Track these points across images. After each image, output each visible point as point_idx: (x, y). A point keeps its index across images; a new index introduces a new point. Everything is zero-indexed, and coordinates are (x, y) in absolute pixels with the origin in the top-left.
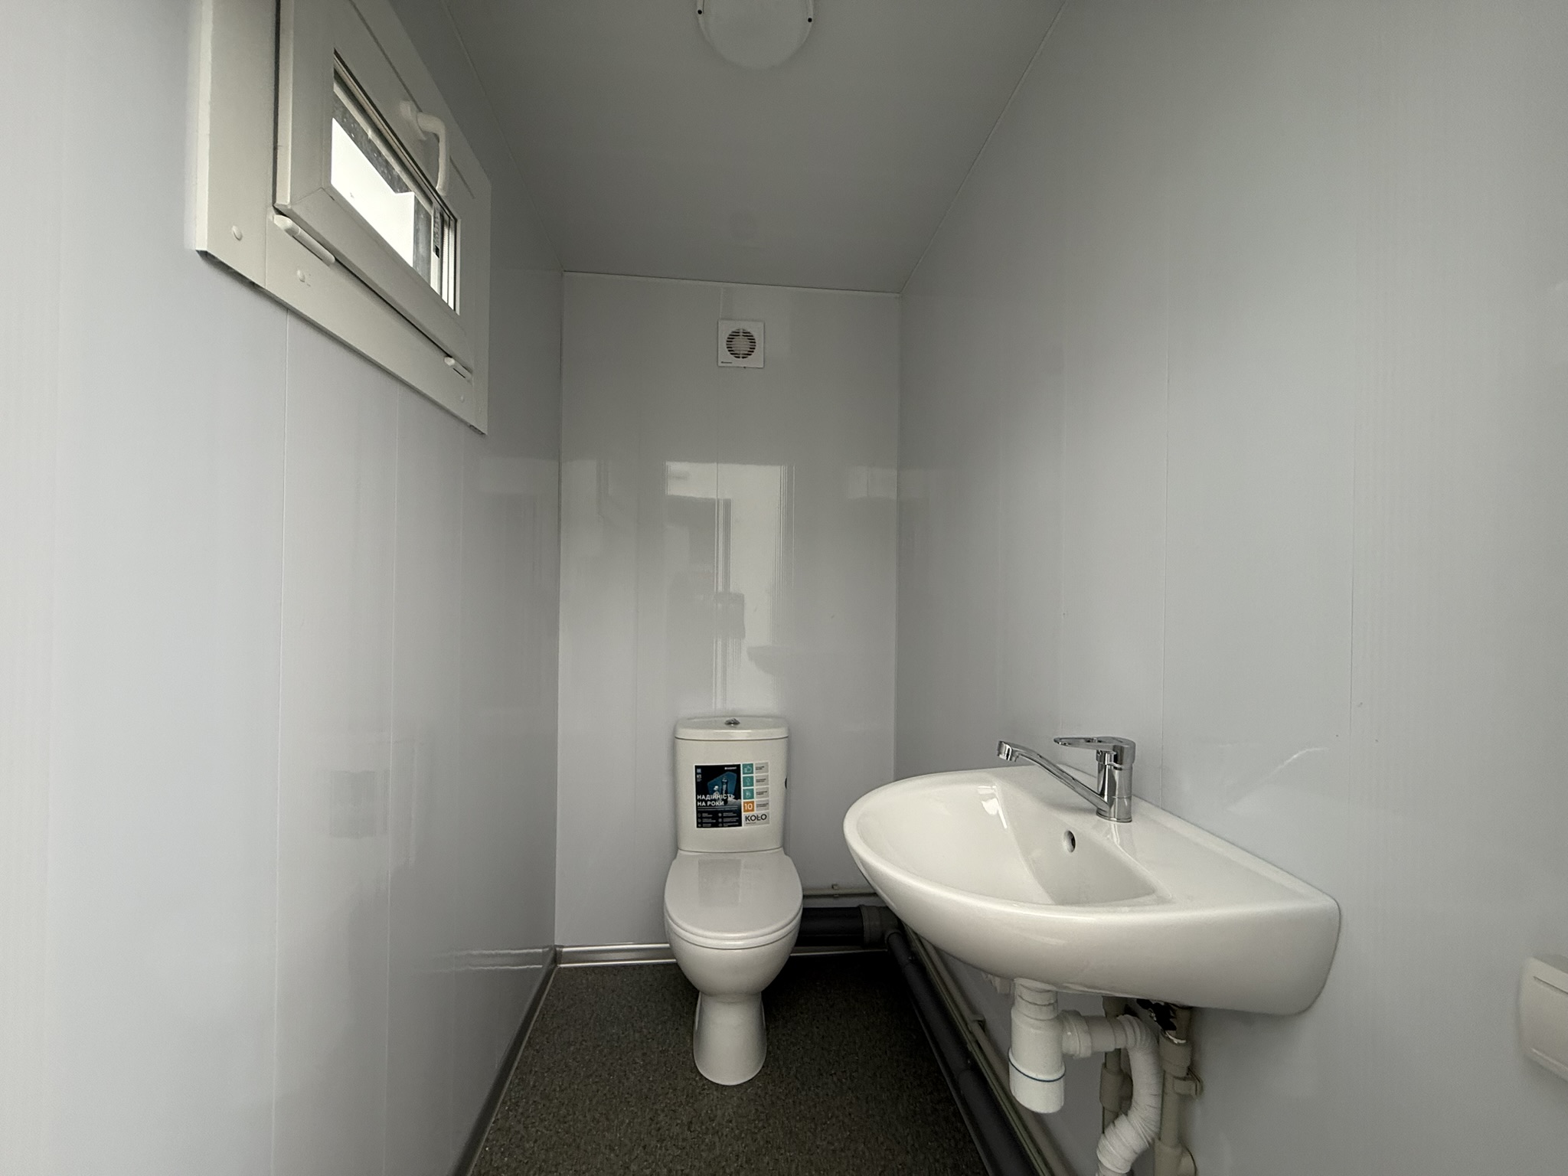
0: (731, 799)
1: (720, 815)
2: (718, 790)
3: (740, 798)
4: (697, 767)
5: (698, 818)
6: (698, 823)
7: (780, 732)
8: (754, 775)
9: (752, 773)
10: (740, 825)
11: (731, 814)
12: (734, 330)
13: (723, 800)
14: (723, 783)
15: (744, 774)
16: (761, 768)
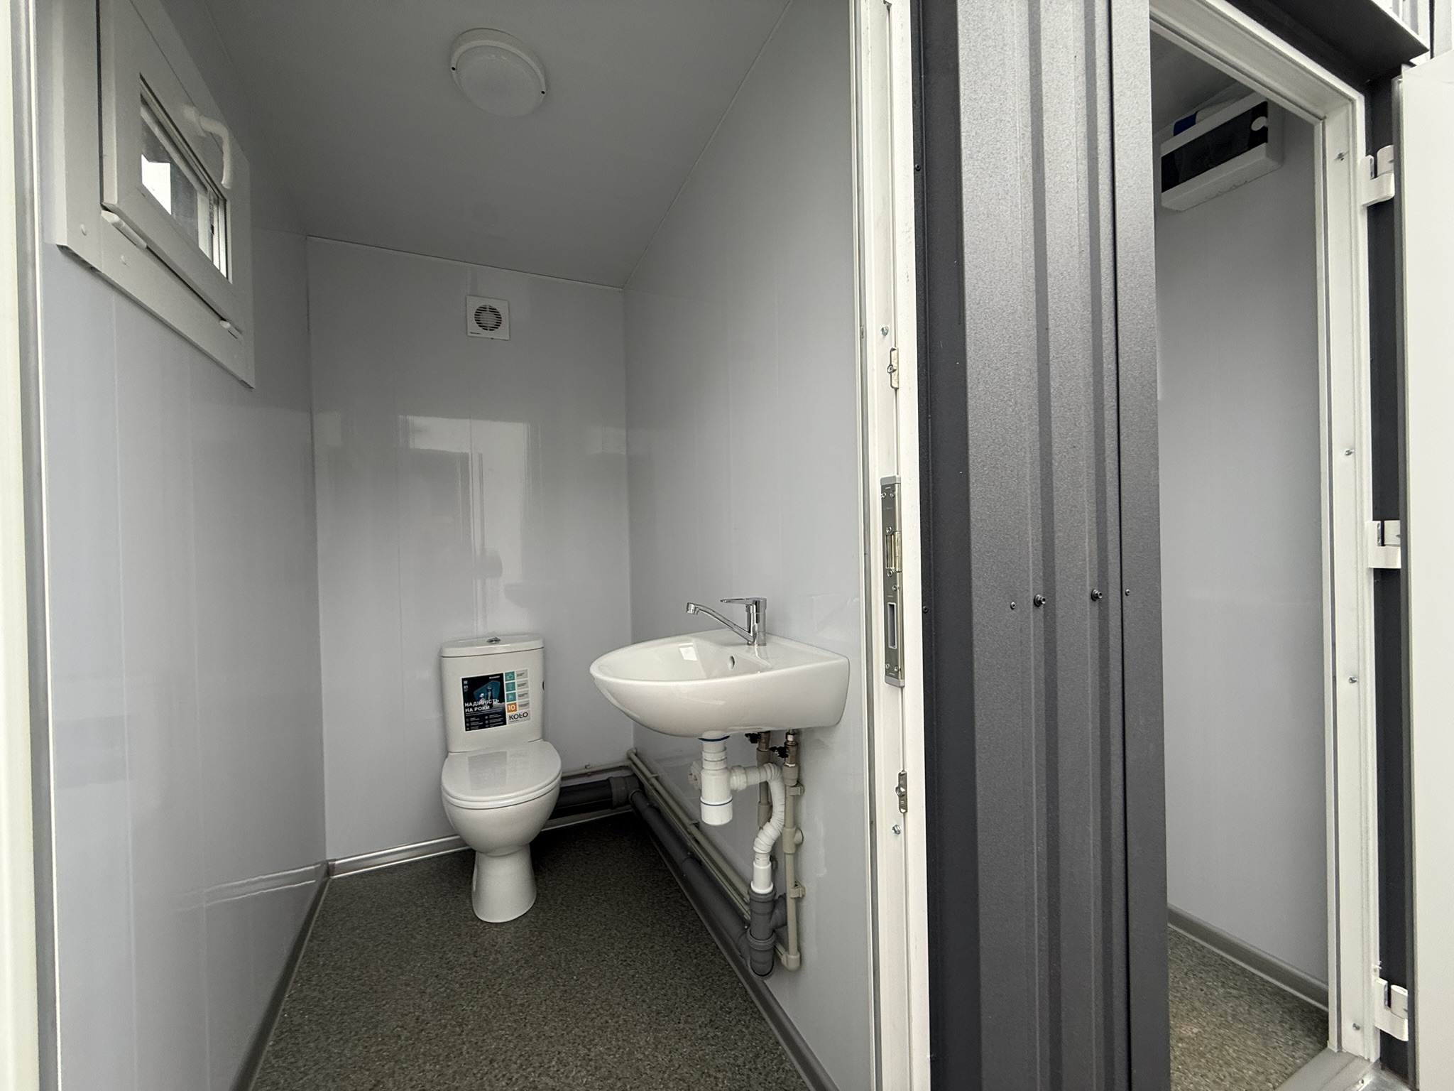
0: (496, 703)
1: (486, 717)
2: (484, 697)
3: (504, 701)
4: (463, 680)
5: (466, 722)
6: (466, 727)
7: (537, 644)
8: (515, 681)
9: (514, 679)
10: (505, 723)
11: (497, 716)
12: (481, 305)
13: (488, 704)
14: (488, 690)
15: (506, 681)
16: (521, 675)
